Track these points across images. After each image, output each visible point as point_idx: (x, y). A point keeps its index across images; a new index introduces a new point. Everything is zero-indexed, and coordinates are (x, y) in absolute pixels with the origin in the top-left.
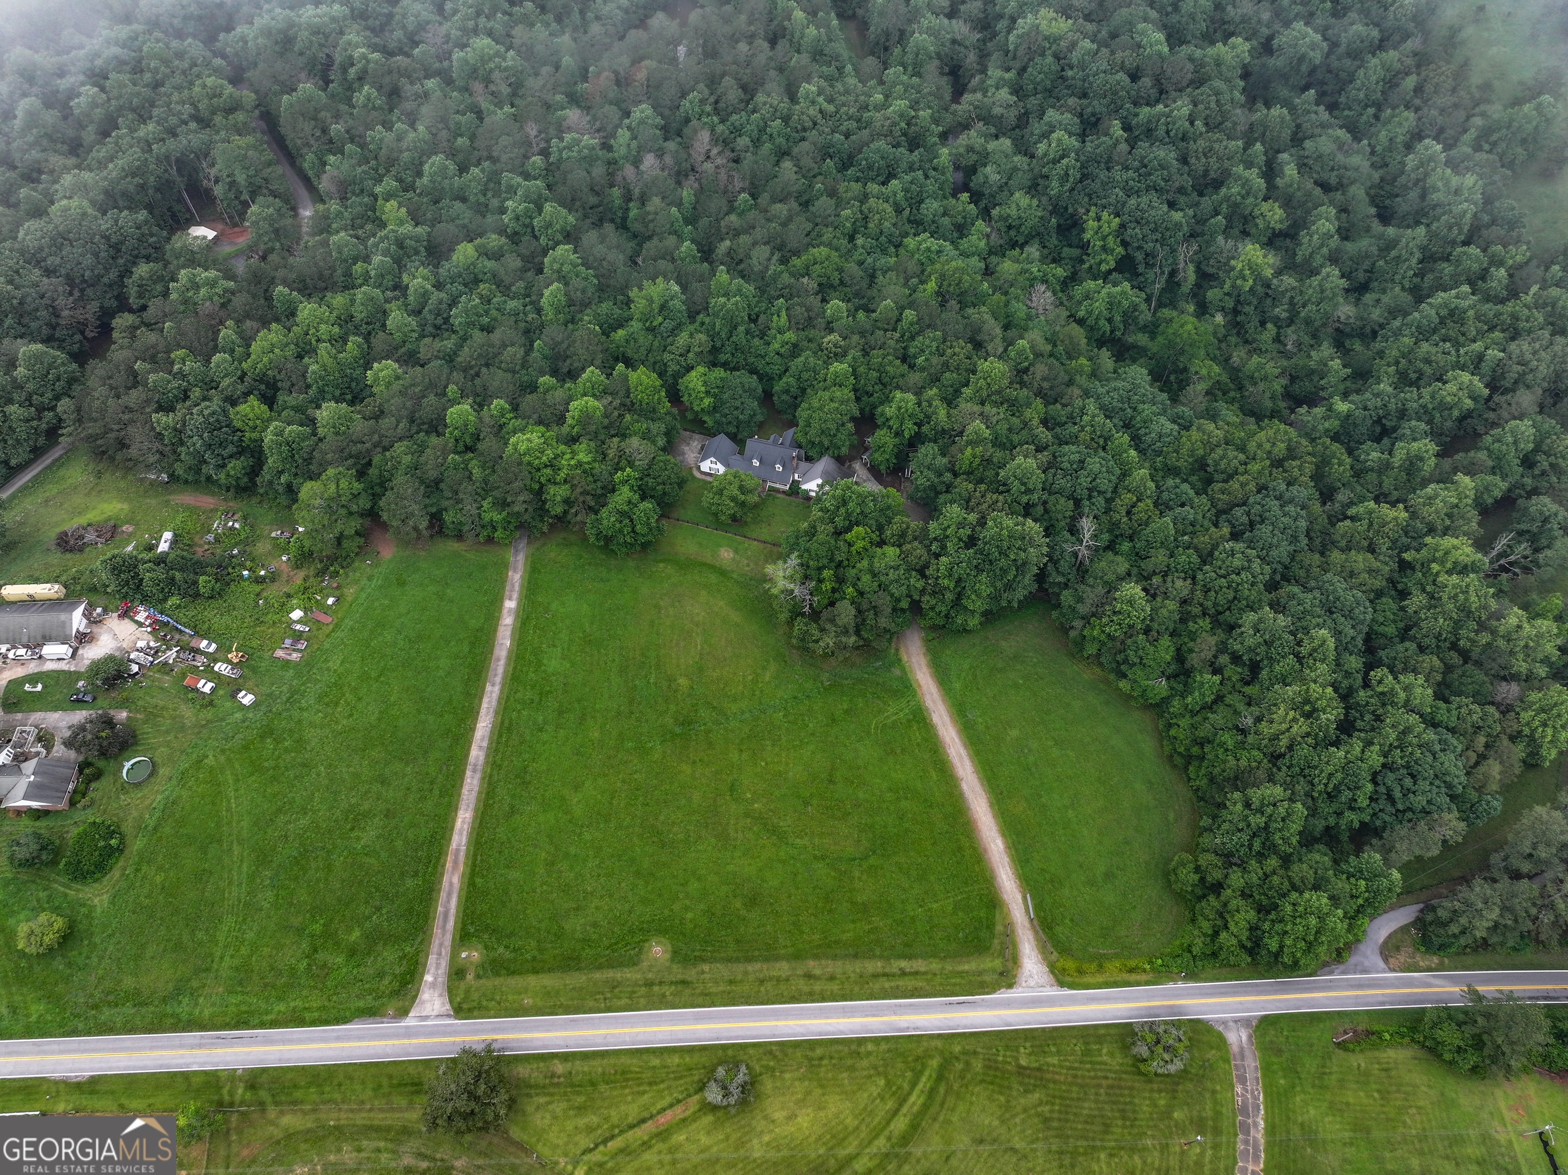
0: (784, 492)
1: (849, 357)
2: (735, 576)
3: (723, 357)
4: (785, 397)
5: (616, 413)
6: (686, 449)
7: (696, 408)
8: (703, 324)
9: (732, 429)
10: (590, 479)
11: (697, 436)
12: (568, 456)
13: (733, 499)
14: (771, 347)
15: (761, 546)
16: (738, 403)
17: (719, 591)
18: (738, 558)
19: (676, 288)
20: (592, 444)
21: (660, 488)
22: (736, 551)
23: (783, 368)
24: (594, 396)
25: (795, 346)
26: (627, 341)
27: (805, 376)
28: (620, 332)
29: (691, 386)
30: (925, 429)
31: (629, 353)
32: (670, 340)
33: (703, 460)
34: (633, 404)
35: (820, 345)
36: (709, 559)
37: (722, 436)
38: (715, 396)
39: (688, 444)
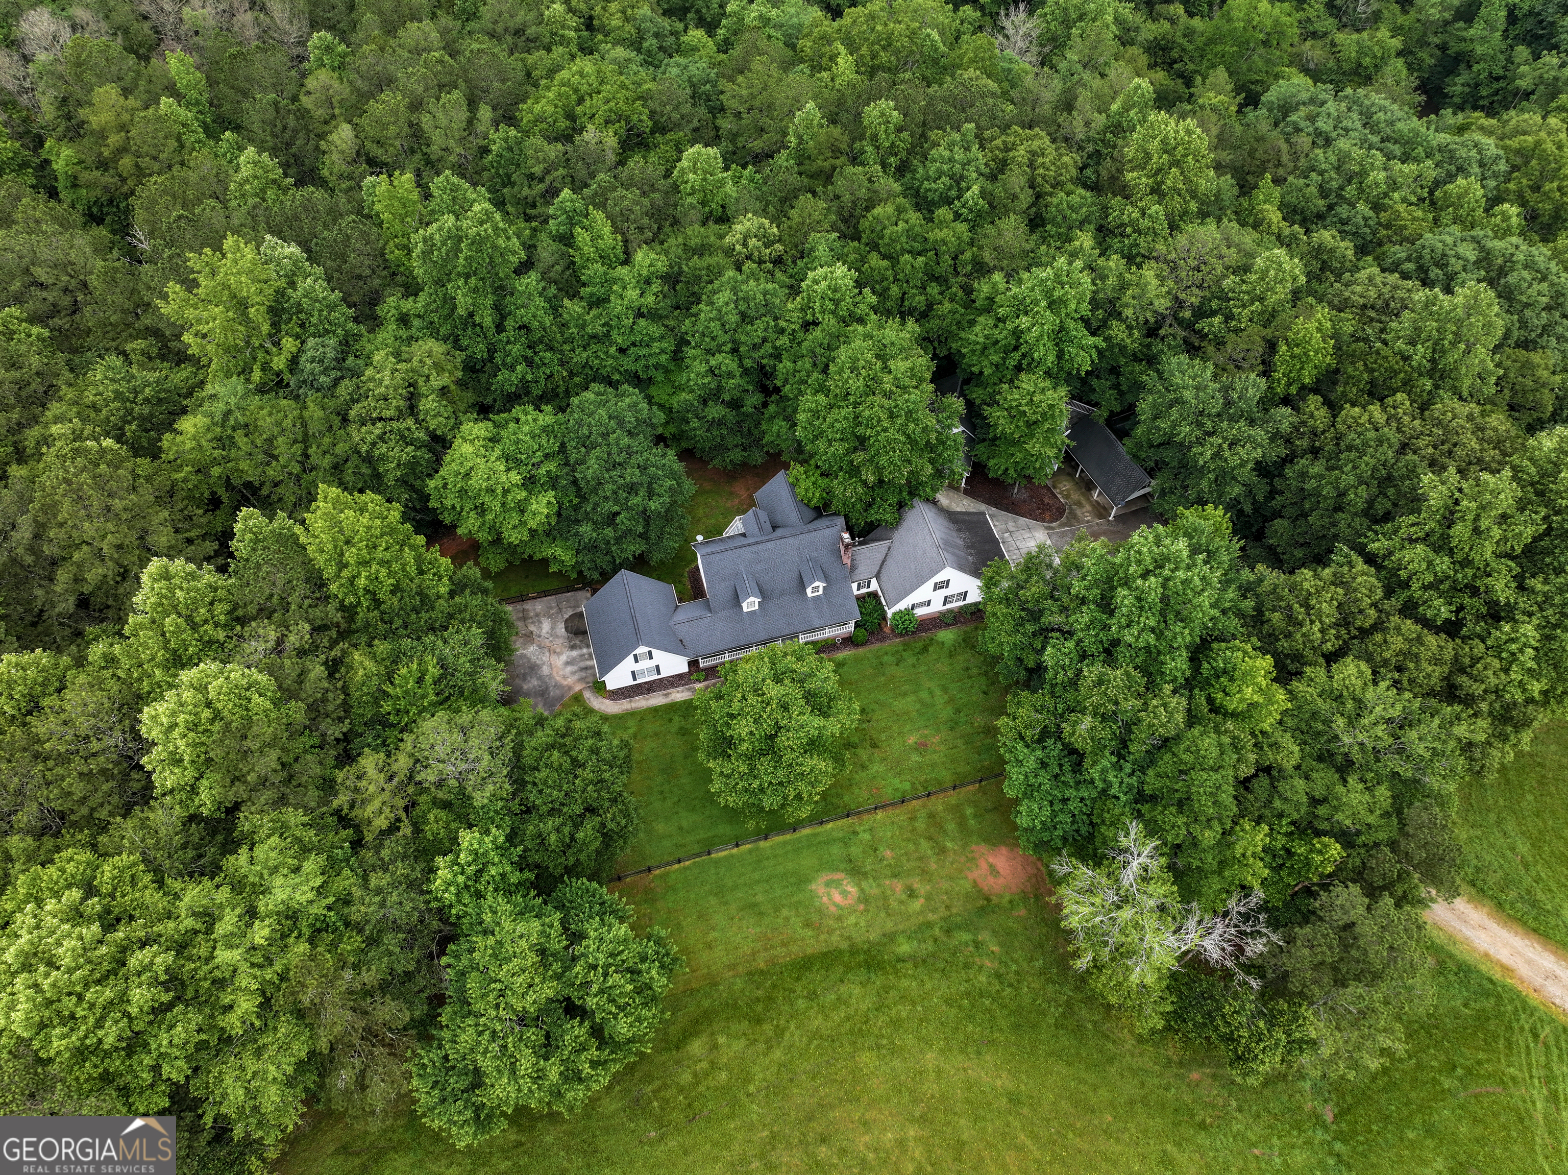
0: (849, 641)
1: (822, 250)
2: (905, 948)
3: (507, 380)
4: (715, 411)
5: (317, 670)
6: (531, 651)
7: (514, 537)
8: (404, 320)
9: (634, 548)
10: (351, 943)
11: (537, 606)
12: (227, 924)
13: (813, 745)
14: (616, 306)
15: (900, 815)
16: (632, 475)
17: (896, 1023)
18: (873, 890)
19: (293, 249)
20: (294, 817)
21: (587, 831)
22: (856, 872)
23: (669, 345)
24: (209, 646)
25: (672, 279)
26: (222, 442)
27: (757, 331)
28: (189, 425)
29: (477, 482)
30: (1117, 330)
31: (248, 470)
32: (345, 388)
33: (606, 667)
34: (349, 611)
35: (729, 252)
36: (812, 944)
37: (625, 576)
38: (553, 482)
39: (529, 637)
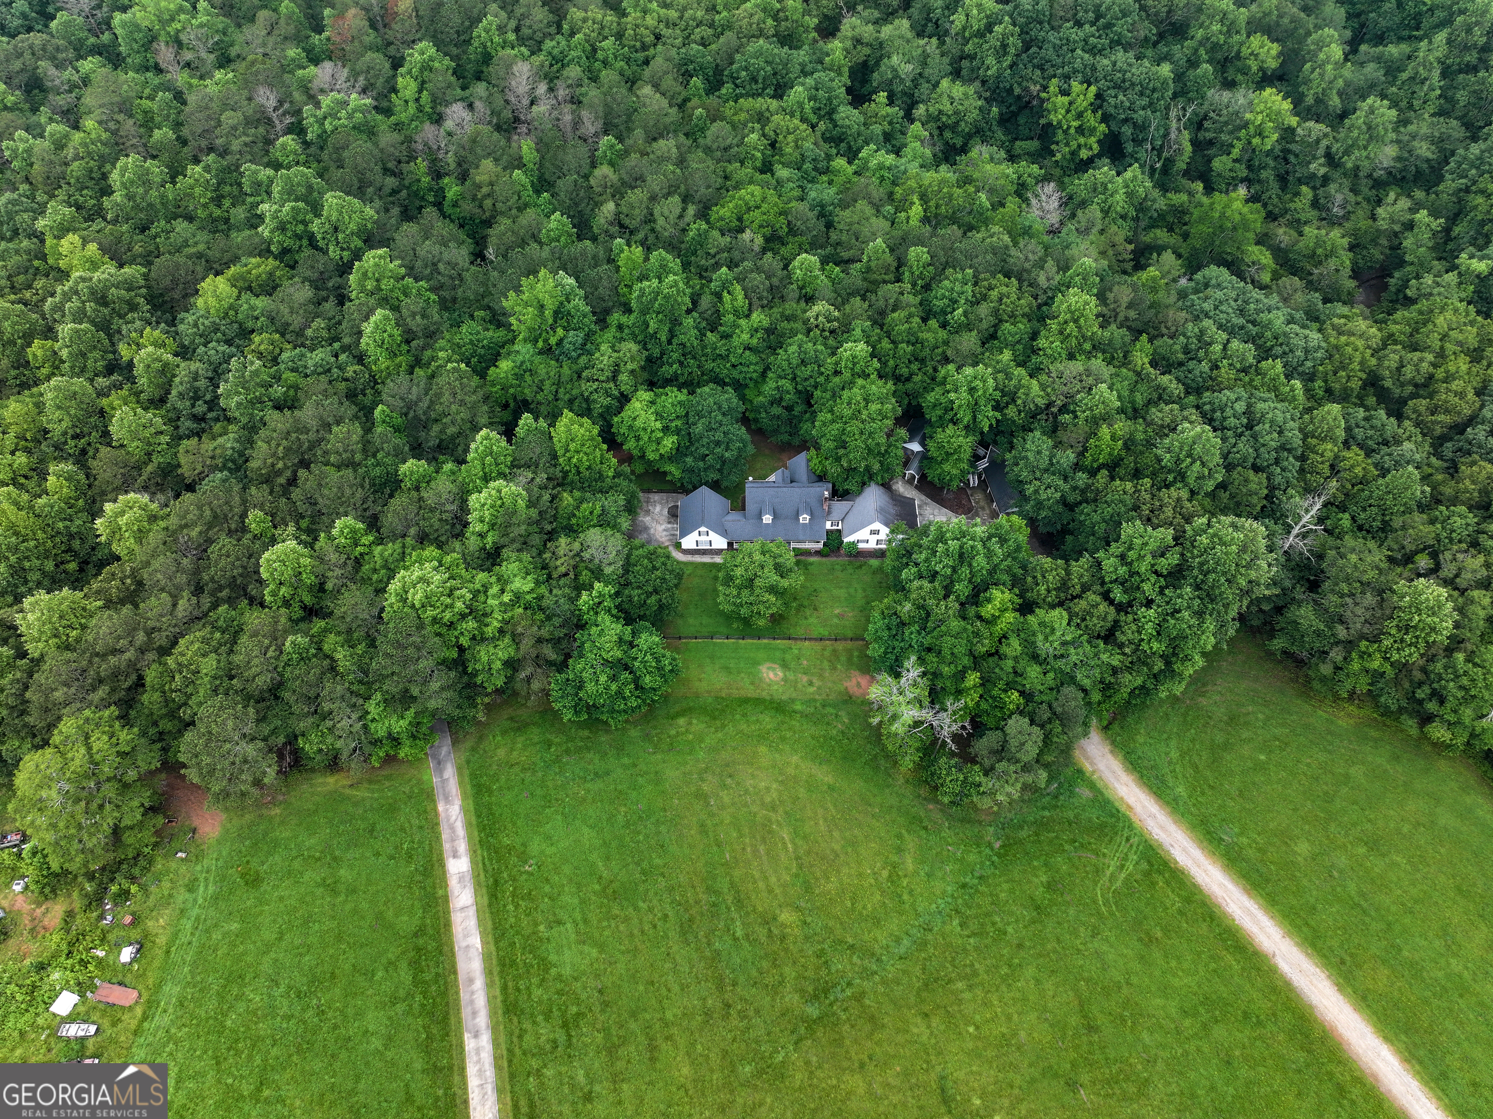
0: (818, 553)
1: (858, 332)
2: (798, 707)
3: (667, 371)
4: (776, 410)
5: (547, 497)
6: (647, 519)
7: (651, 456)
8: (620, 327)
9: (713, 476)
10: (540, 616)
11: (656, 497)
12: (494, 590)
13: (772, 589)
14: (736, 341)
15: (817, 646)
16: (719, 436)
17: (783, 739)
18: (790, 675)
19: (571, 281)
20: (526, 557)
21: (652, 600)
22: (785, 666)
23: (759, 368)
24: (502, 475)
25: (770, 331)
26: (519, 377)
27: (807, 371)
28: (505, 365)
29: (639, 423)
30: (1011, 411)
31: (528, 393)
32: (583, 360)
33: (684, 534)
34: (566, 474)
35: (806, 322)
36: (751, 692)
37: (704, 490)
38: (678, 431)
39: (648, 512)
